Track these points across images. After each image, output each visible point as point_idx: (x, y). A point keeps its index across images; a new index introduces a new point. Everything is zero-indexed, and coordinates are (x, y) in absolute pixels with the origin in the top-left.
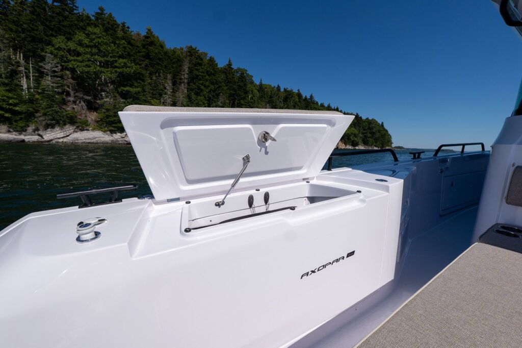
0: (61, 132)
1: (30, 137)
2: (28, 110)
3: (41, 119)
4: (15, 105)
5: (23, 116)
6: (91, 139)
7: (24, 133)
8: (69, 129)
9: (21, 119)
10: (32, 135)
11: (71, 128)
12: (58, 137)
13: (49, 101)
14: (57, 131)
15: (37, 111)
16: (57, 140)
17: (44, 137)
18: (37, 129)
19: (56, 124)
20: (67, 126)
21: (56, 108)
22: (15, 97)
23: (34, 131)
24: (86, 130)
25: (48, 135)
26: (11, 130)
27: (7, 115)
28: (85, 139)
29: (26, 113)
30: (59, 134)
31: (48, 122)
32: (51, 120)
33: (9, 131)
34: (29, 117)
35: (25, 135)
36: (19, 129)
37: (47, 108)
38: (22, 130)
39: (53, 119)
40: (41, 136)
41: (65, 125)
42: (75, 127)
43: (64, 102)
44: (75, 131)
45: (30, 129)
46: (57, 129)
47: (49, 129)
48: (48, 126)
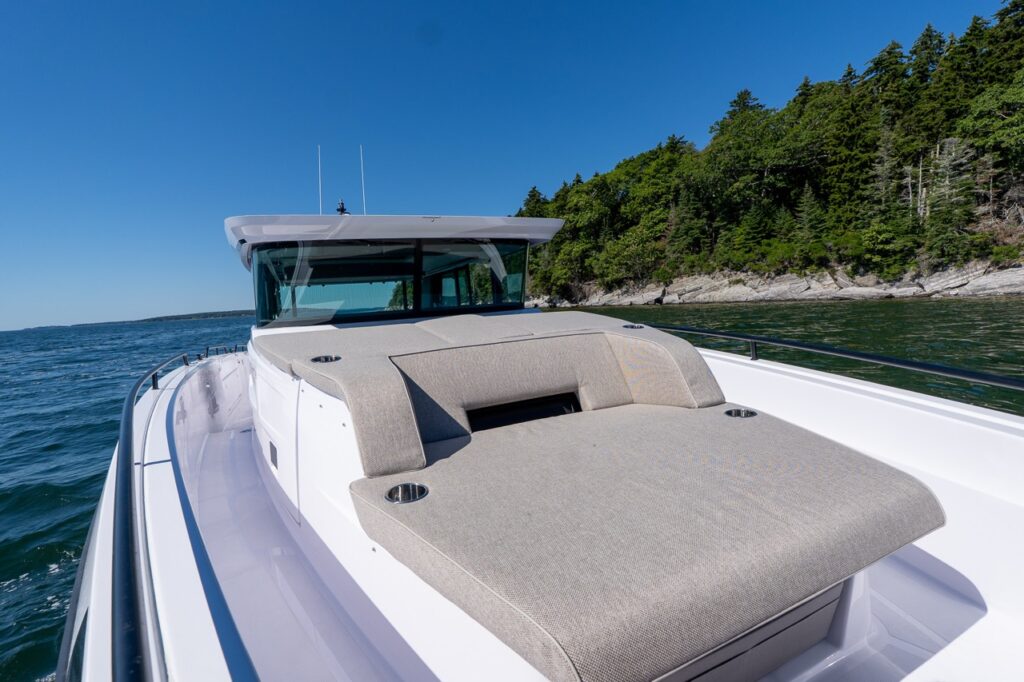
0: (957, 277)
1: (904, 290)
2: (905, 246)
3: (924, 257)
4: (887, 242)
5: (898, 257)
6: (1016, 285)
7: (898, 284)
8: (977, 267)
9: (895, 262)
10: (909, 285)
11: (979, 267)
12: (951, 286)
13: (940, 224)
14: (950, 275)
15: (919, 246)
16: (946, 292)
17: (926, 287)
18: (918, 275)
19: (951, 261)
20: (971, 264)
21: (952, 232)
22: (890, 229)
23: (913, 279)
24: (1014, 266)
25: (932, 284)
26: (881, 281)
27: (877, 259)
28: (1002, 287)
29: (902, 251)
30: (952, 281)
31: (935, 261)
32: (939, 257)
33: (878, 283)
34: (907, 255)
35: (898, 287)
36: (890, 278)
37: (937, 236)
38: (896, 279)
39: (943, 254)
40: (921, 286)
41: (967, 261)
42: (989, 263)
43: (971, 219)
44: (987, 272)
45: (907, 277)
46: (952, 270)
47: (937, 274)
48: (935, 268)
